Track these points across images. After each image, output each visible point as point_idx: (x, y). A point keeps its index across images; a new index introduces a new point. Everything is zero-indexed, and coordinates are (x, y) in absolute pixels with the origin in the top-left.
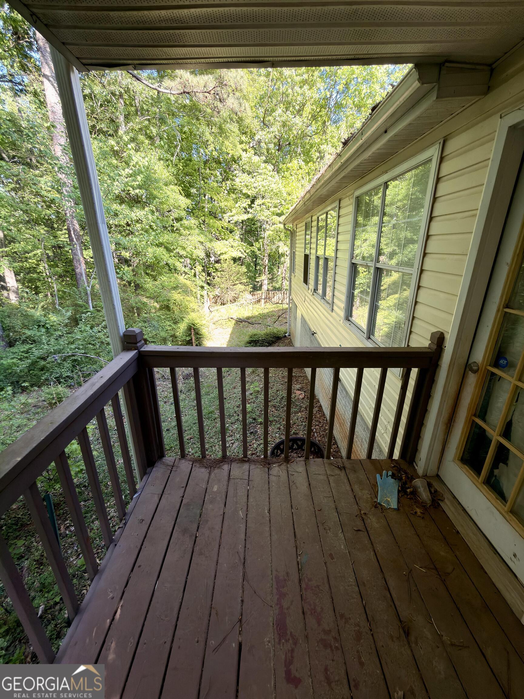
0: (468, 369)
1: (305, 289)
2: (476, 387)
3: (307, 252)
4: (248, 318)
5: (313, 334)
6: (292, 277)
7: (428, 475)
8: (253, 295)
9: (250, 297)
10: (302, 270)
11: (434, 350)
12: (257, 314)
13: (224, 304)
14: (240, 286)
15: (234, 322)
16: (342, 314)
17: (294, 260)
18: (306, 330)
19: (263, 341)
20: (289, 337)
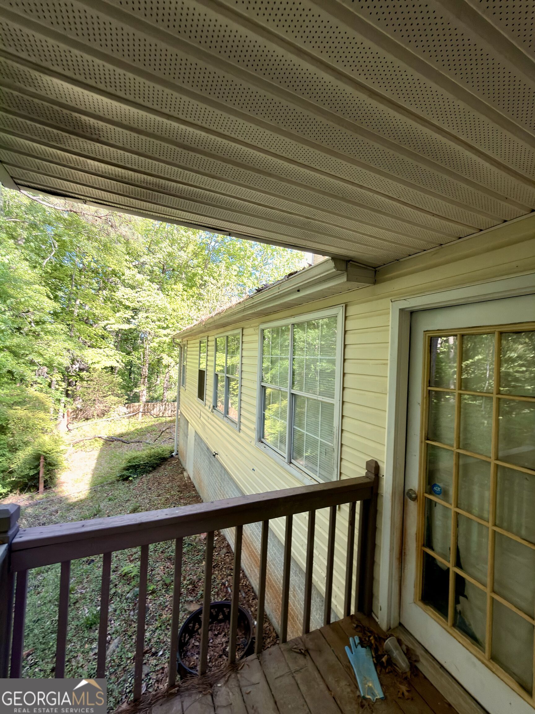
0: (406, 497)
1: (201, 405)
2: (419, 515)
3: (203, 367)
4: (122, 435)
5: (214, 456)
6: (181, 390)
7: (392, 627)
8: (127, 408)
9: (123, 409)
10: (197, 385)
11: (373, 479)
12: (132, 429)
13: (87, 419)
14: (112, 397)
15: (102, 442)
16: (254, 435)
17: (184, 373)
18: (202, 449)
19: (145, 465)
20: (177, 456)
